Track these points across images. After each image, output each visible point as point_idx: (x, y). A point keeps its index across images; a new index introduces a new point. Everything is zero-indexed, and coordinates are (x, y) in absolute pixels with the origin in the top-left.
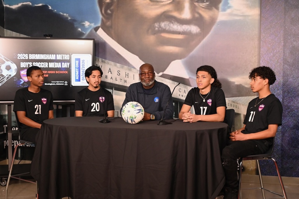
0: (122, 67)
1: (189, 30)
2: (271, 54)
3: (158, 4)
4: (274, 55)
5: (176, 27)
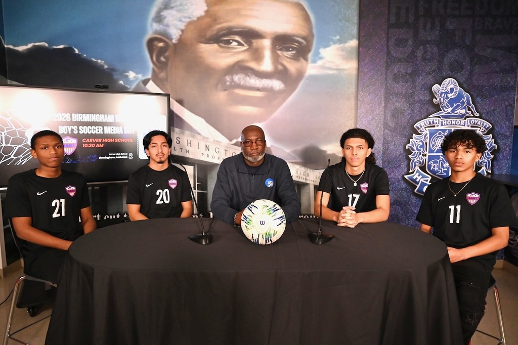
0: (183, 133)
1: (270, 85)
2: (370, 117)
3: (229, 51)
4: (373, 118)
5: (254, 81)
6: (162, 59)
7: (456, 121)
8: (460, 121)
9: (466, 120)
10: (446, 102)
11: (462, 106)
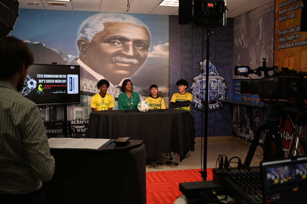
0: (93, 82)
1: (132, 61)
3: (114, 46)
4: (176, 76)
5: (125, 60)
6: (84, 49)
7: (210, 77)
8: (212, 77)
9: (214, 77)
10: (206, 69)
11: (212, 71)
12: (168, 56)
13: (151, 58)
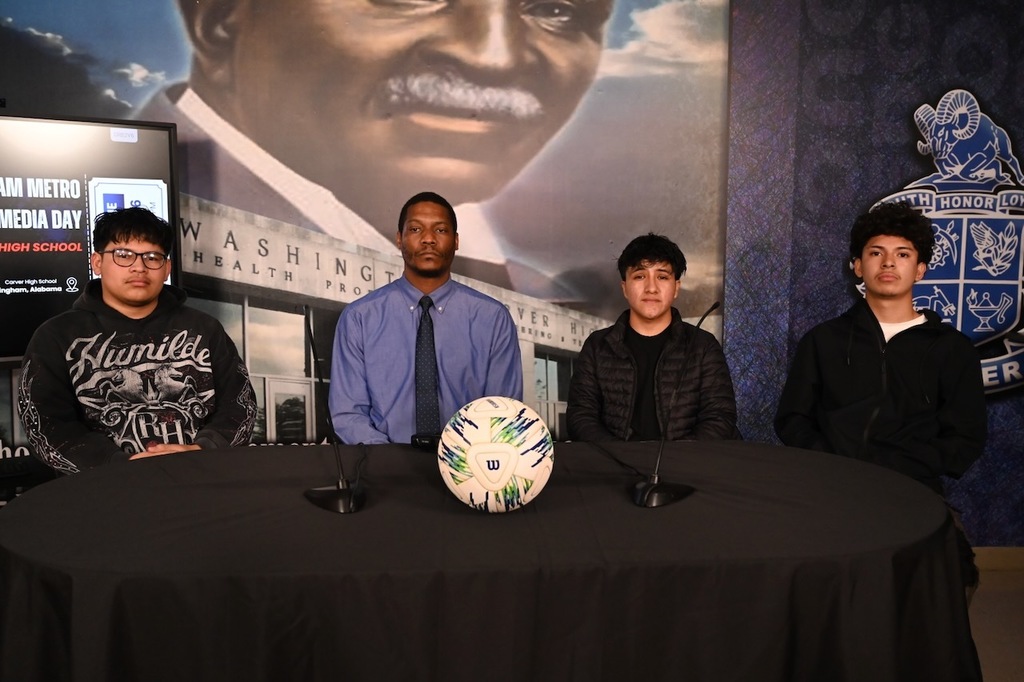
0: (276, 229)
1: (505, 103)
2: (760, 188)
3: (397, 12)
4: (768, 191)
5: (461, 94)
6: (220, 32)
7: (974, 197)
8: (984, 198)
9: (998, 197)
10: (949, 150)
11: (989, 160)
12: (720, 72)
13: (614, 85)
